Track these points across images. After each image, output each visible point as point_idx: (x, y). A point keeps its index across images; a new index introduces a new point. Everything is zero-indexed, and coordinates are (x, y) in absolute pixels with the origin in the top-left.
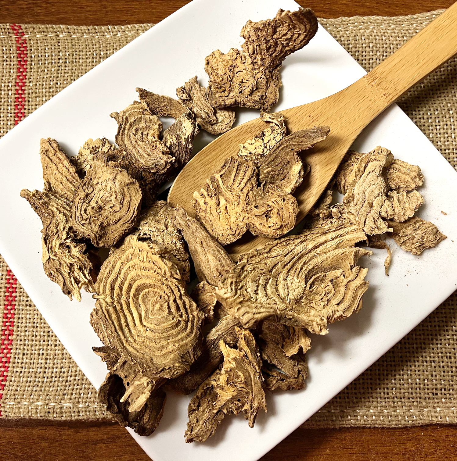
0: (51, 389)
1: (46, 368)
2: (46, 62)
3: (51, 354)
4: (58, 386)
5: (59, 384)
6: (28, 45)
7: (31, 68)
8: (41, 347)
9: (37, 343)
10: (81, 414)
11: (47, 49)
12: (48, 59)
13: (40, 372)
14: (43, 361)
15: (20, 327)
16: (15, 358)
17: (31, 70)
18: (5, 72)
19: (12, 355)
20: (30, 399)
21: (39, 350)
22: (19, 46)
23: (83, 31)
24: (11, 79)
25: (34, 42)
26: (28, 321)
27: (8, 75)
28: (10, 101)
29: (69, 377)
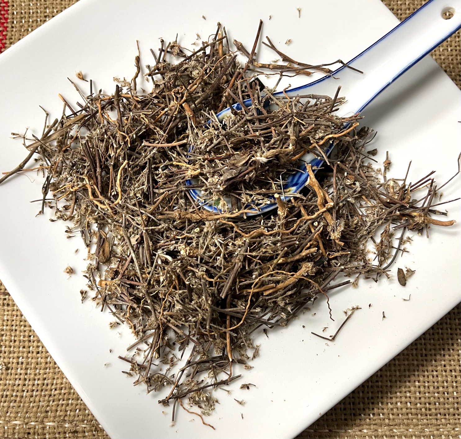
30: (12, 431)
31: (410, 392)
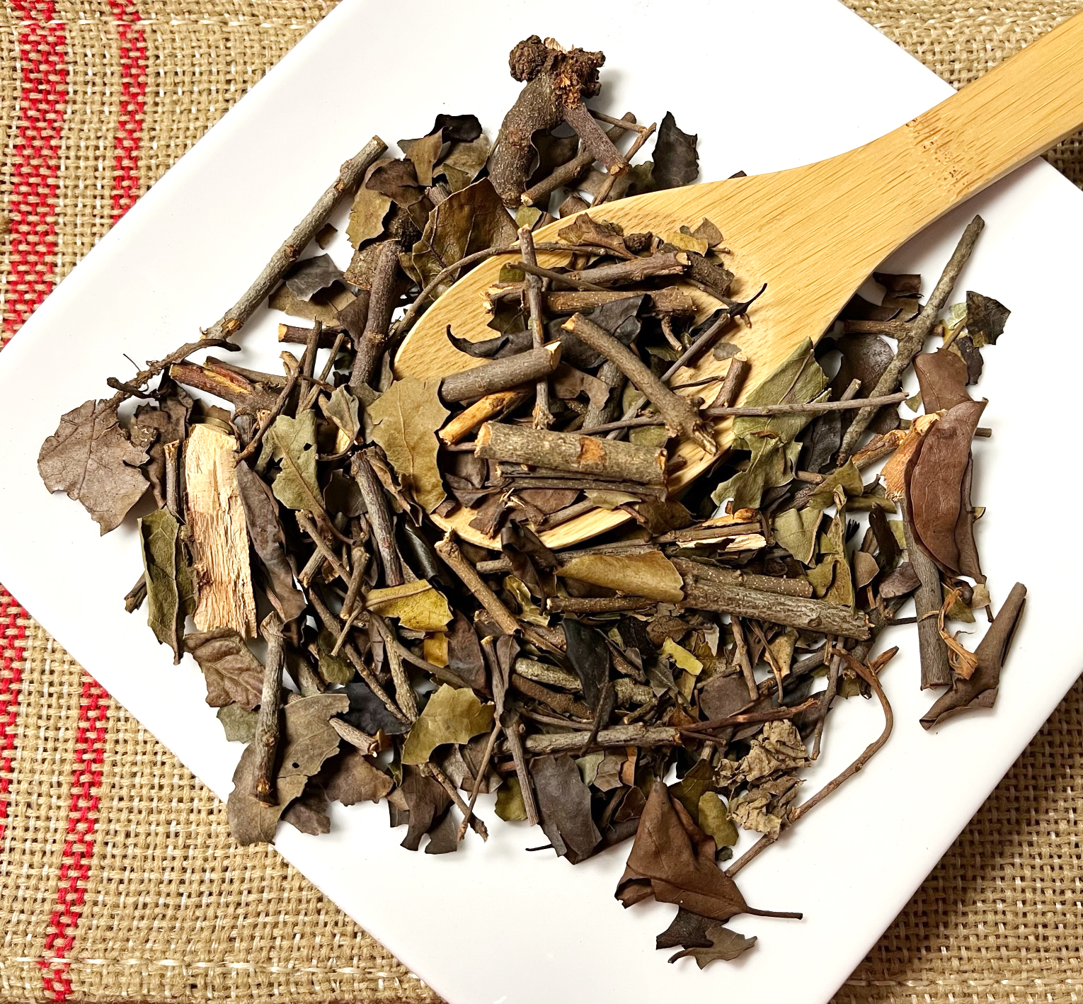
0: (199, 924)
1: (184, 870)
2: (196, 89)
3: (198, 834)
4: (216, 917)
5: (219, 913)
6: (150, 45)
7: (156, 104)
8: (173, 816)
9: (163, 805)
10: (276, 991)
11: (198, 56)
12: (200, 82)
13: (170, 881)
14: (178, 853)
15: (119, 764)
16: (106, 844)
17: (155, 109)
18: (88, 111)
19: (99, 837)
20: (143, 951)
21: (169, 823)
22: (128, 45)
23: (289, 13)
24: (104, 128)
25: (165, 37)
26: (140, 749)
27: (95, 119)
28: (99, 187)
29: (245, 893)
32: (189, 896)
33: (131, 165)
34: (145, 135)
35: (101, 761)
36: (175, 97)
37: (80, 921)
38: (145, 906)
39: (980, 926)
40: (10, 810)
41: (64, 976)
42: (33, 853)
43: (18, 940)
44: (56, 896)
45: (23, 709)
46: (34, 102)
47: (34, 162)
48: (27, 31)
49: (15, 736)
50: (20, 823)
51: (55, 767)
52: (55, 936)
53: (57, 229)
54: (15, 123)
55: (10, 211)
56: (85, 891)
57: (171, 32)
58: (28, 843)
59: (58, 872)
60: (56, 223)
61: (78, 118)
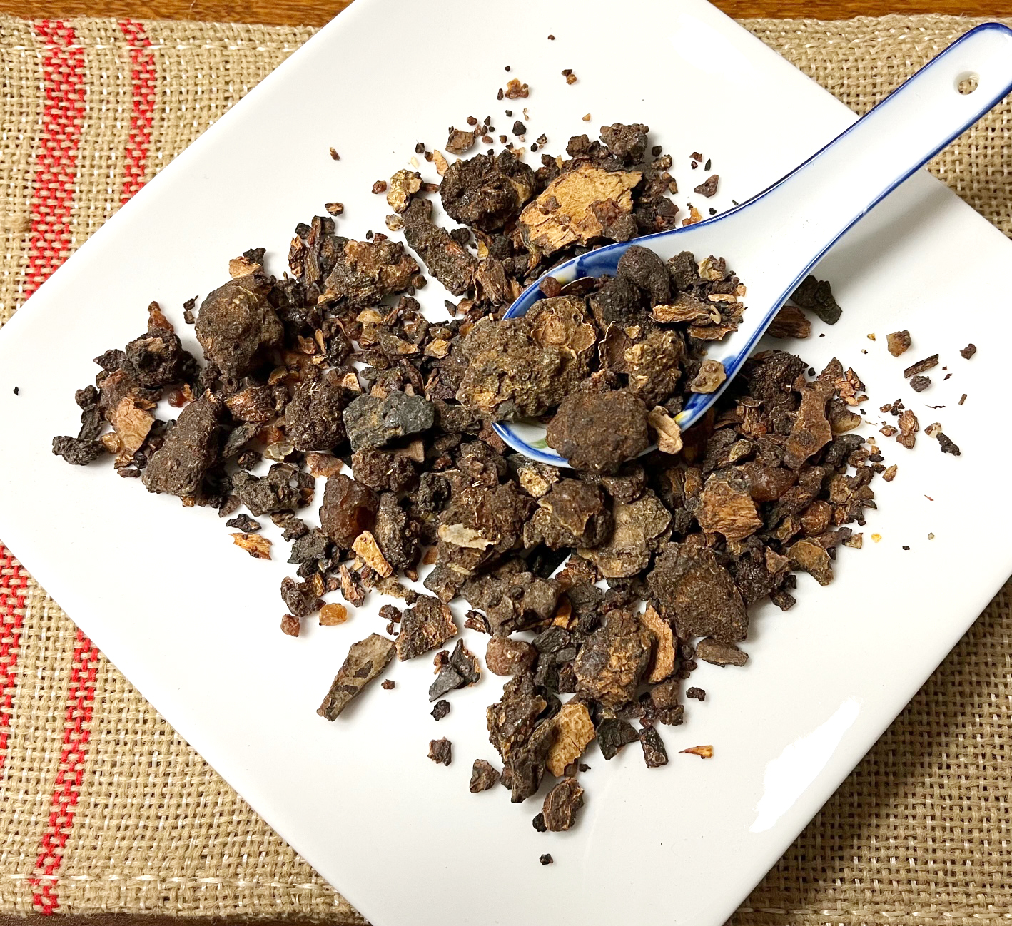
30: (134, 895)
31: (915, 838)
32: (167, 819)
33: (139, 173)
34: (152, 147)
35: (92, 698)
36: (179, 113)
37: (67, 842)
38: (127, 827)
39: (893, 861)
40: (10, 742)
41: (52, 892)
42: (28, 780)
43: (13, 859)
44: (47, 819)
45: (23, 651)
46: (56, 117)
47: (54, 170)
48: (49, 54)
49: (15, 675)
50: (18, 753)
51: (51, 704)
52: (46, 855)
53: (71, 228)
54: (37, 136)
55: (31, 212)
56: (73, 815)
57: (178, 56)
58: (25, 771)
59: (50, 798)
60: (71, 223)
61: (93, 131)
